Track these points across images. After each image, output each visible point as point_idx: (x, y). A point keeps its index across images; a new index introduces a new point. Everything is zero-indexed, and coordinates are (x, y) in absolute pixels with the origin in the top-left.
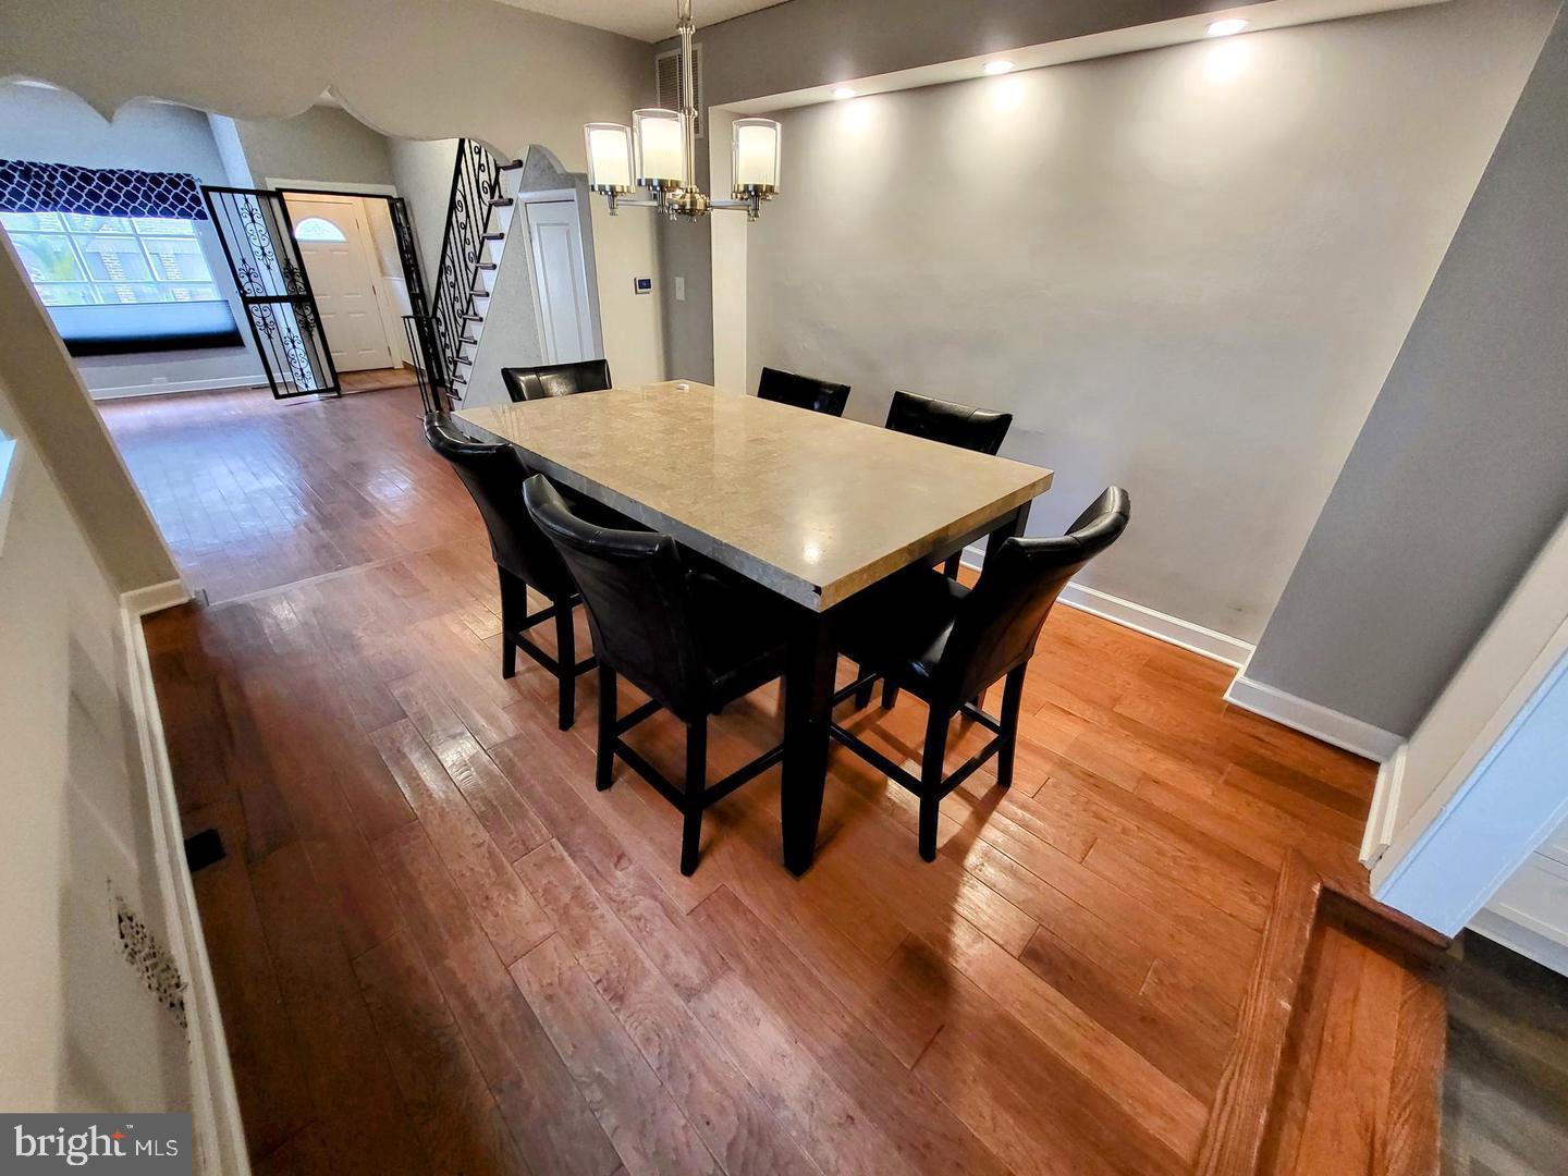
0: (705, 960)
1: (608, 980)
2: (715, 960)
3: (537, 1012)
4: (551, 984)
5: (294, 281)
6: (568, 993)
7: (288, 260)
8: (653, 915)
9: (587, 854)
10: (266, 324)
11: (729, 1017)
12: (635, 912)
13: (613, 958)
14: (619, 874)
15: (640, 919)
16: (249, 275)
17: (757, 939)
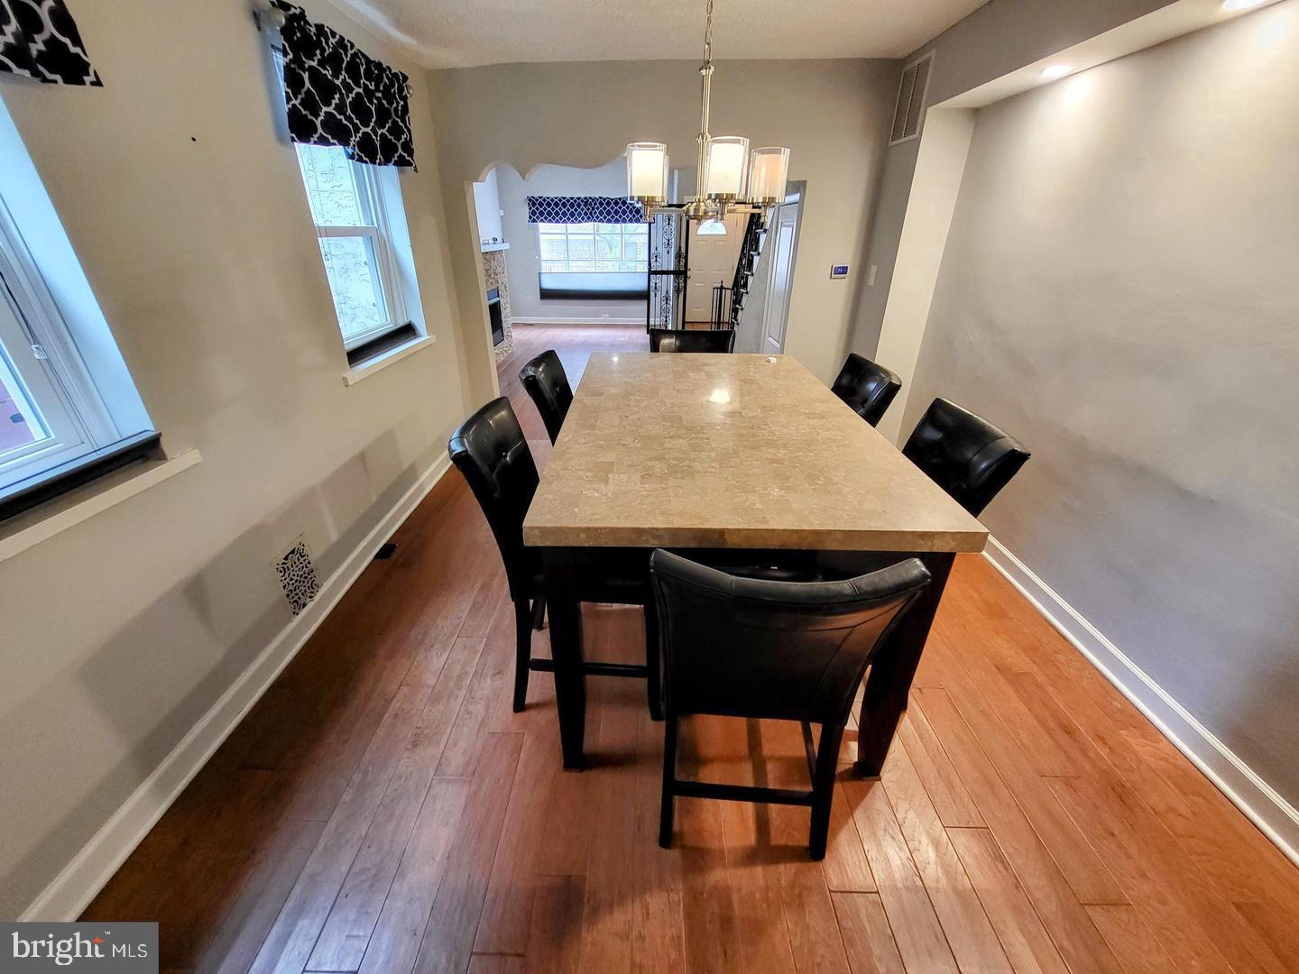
0: (467, 764)
1: (423, 731)
2: (471, 769)
3: (386, 716)
4: (404, 709)
5: (679, 261)
6: (403, 720)
7: (680, 248)
8: (476, 717)
9: (489, 658)
10: (656, 288)
11: (439, 807)
12: (471, 708)
13: (437, 722)
14: (489, 681)
15: (468, 713)
16: (656, 257)
17: (501, 781)
